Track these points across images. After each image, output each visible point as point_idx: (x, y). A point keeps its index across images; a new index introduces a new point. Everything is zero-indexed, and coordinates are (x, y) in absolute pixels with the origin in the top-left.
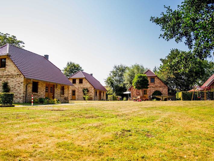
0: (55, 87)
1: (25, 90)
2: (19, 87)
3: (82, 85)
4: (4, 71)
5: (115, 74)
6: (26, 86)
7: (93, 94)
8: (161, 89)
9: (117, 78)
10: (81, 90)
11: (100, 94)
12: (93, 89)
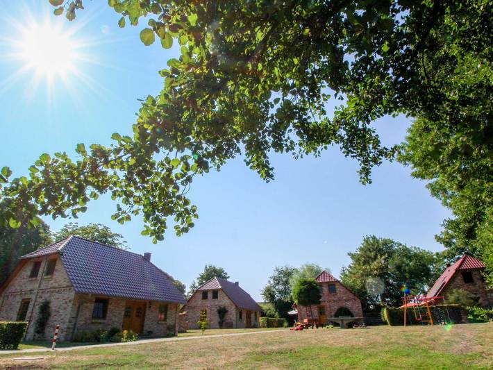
0: (148, 306)
1: (74, 315)
2: (65, 309)
3: (217, 302)
4: (49, 281)
5: (277, 281)
6: (79, 307)
7: (235, 316)
8: (348, 305)
9: (281, 287)
10: (216, 310)
11: (248, 317)
12: (234, 307)
